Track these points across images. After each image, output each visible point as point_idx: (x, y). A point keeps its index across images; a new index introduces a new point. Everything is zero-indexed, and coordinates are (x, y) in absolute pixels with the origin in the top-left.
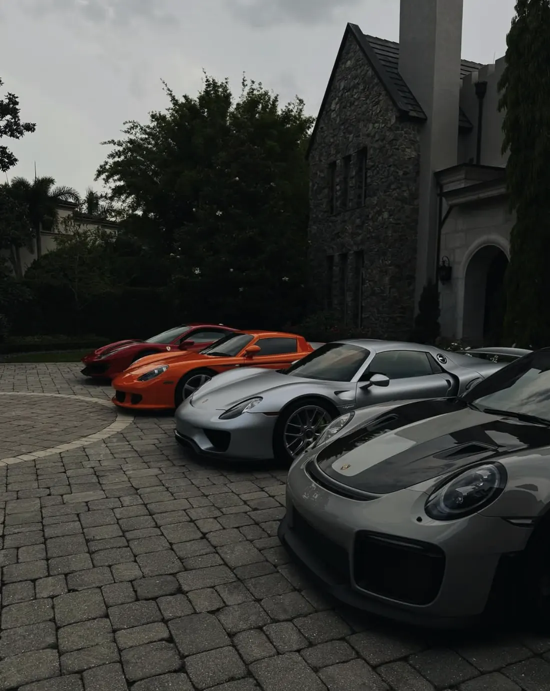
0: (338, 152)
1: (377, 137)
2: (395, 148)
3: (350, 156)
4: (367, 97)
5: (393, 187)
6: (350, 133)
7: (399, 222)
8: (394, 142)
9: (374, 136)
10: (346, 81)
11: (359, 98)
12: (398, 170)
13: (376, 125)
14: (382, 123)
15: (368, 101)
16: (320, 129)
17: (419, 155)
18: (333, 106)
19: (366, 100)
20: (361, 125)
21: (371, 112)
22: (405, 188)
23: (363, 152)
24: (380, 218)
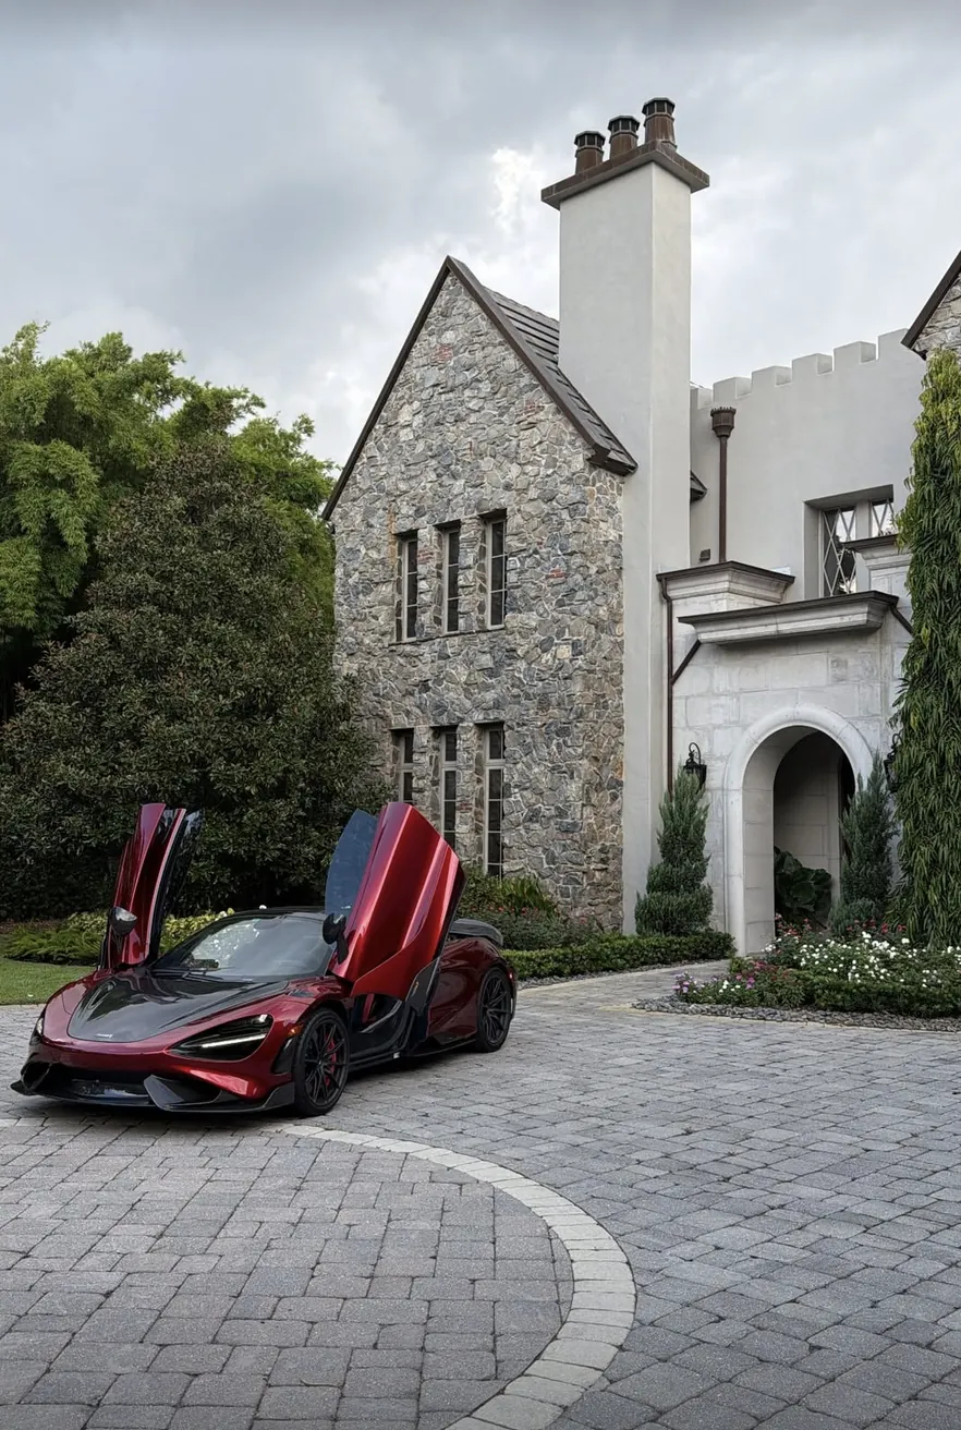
0: (419, 513)
1: (533, 493)
2: (582, 520)
3: (457, 524)
4: (503, 411)
5: (580, 595)
6: (454, 476)
7: (593, 667)
8: (581, 507)
9: (525, 490)
10: (443, 372)
11: (482, 408)
12: (588, 565)
13: (529, 468)
14: (547, 466)
15: (505, 418)
16: (365, 460)
17: (620, 536)
18: (404, 417)
19: (501, 415)
20: (486, 464)
21: (514, 443)
22: (600, 600)
23: (495, 520)
24: (547, 657)
